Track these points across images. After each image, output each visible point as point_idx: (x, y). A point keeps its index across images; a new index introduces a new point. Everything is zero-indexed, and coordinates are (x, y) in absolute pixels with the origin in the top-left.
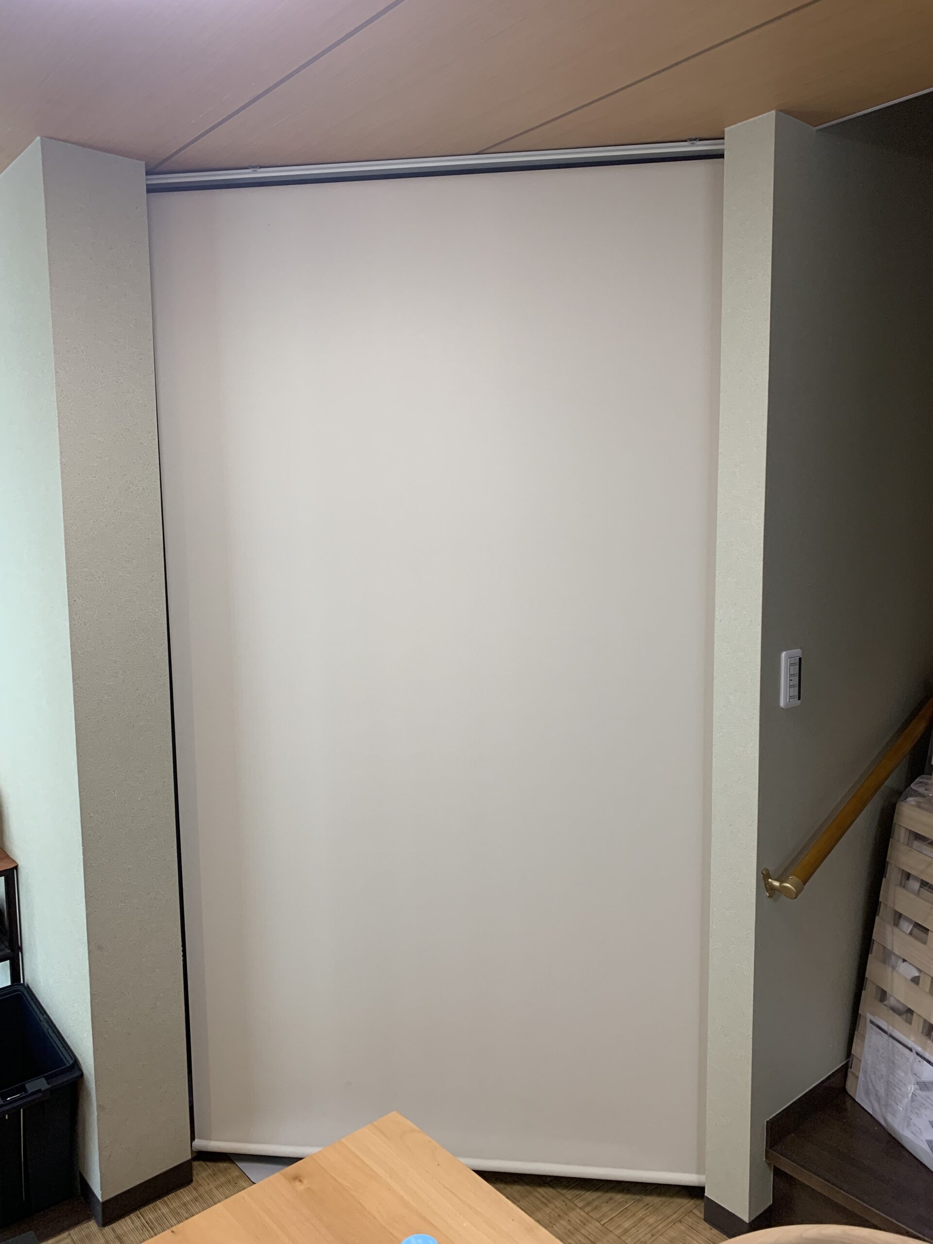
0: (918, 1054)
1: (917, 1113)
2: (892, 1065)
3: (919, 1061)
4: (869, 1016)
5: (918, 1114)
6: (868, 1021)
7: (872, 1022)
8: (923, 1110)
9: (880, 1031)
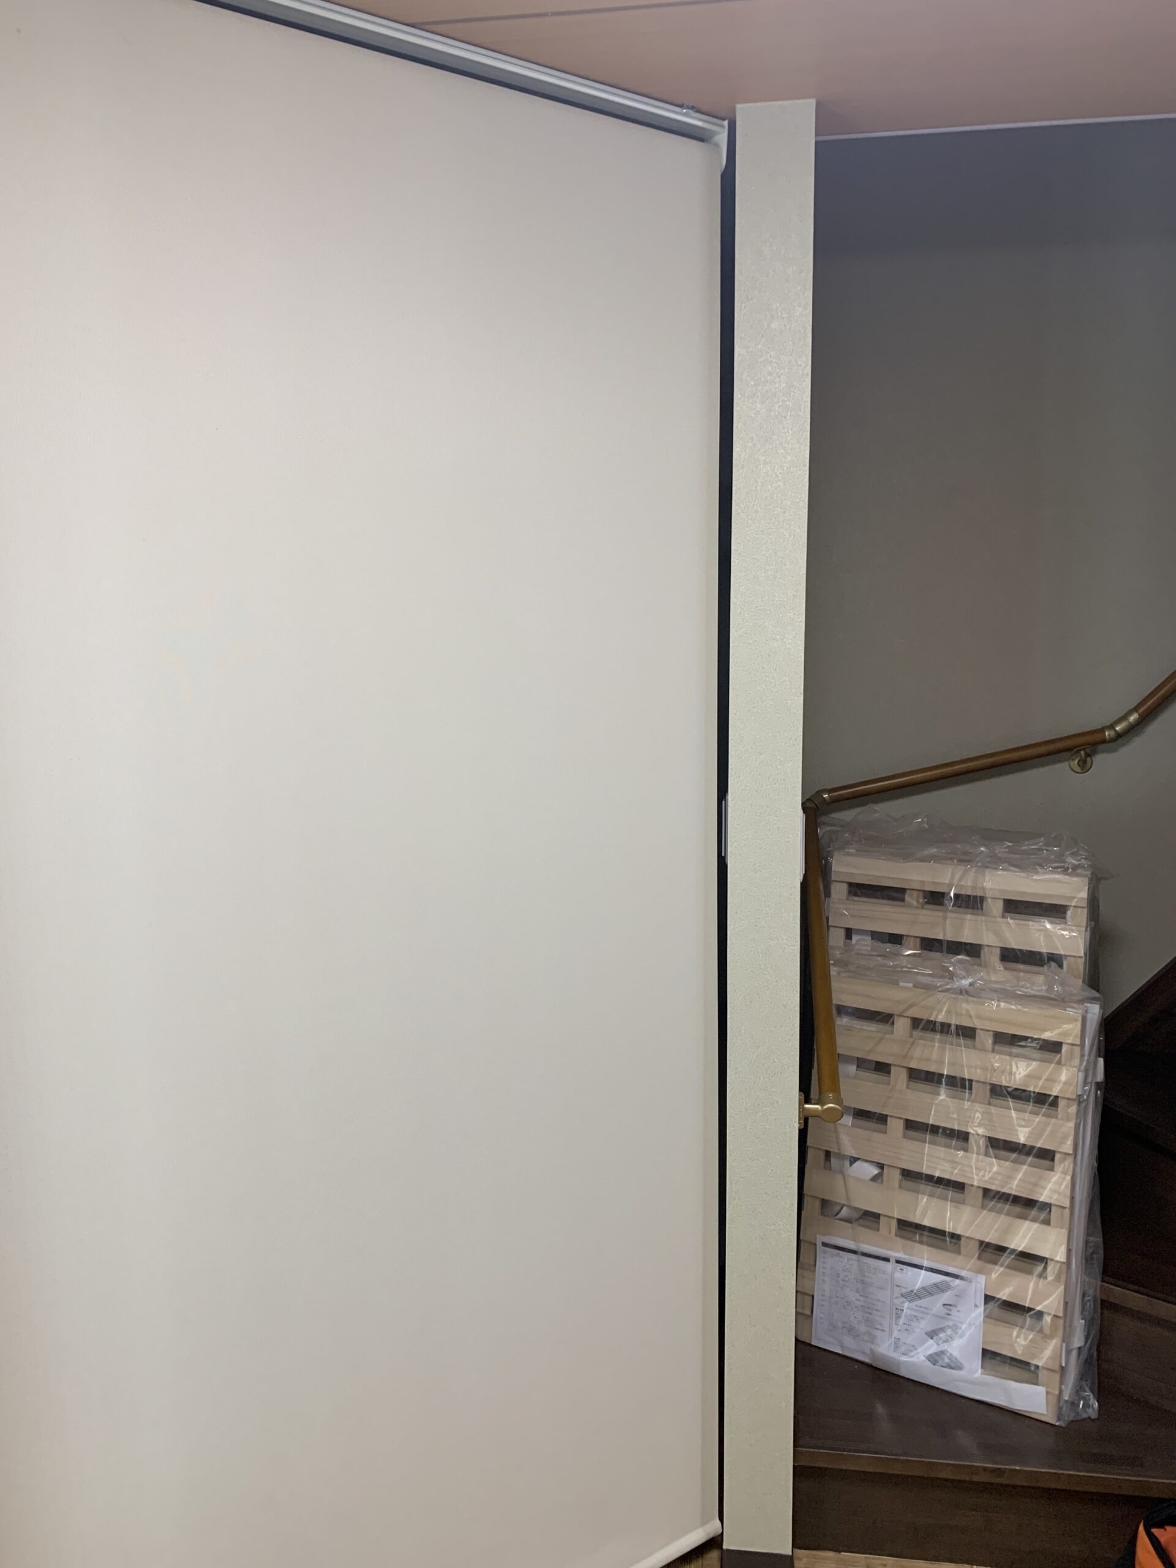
0: (898, 1262)
1: (906, 1330)
2: (863, 1284)
3: (901, 1269)
4: (820, 1239)
5: (908, 1330)
6: (819, 1245)
7: (825, 1244)
8: (914, 1324)
9: (837, 1251)
